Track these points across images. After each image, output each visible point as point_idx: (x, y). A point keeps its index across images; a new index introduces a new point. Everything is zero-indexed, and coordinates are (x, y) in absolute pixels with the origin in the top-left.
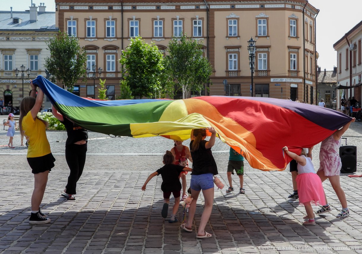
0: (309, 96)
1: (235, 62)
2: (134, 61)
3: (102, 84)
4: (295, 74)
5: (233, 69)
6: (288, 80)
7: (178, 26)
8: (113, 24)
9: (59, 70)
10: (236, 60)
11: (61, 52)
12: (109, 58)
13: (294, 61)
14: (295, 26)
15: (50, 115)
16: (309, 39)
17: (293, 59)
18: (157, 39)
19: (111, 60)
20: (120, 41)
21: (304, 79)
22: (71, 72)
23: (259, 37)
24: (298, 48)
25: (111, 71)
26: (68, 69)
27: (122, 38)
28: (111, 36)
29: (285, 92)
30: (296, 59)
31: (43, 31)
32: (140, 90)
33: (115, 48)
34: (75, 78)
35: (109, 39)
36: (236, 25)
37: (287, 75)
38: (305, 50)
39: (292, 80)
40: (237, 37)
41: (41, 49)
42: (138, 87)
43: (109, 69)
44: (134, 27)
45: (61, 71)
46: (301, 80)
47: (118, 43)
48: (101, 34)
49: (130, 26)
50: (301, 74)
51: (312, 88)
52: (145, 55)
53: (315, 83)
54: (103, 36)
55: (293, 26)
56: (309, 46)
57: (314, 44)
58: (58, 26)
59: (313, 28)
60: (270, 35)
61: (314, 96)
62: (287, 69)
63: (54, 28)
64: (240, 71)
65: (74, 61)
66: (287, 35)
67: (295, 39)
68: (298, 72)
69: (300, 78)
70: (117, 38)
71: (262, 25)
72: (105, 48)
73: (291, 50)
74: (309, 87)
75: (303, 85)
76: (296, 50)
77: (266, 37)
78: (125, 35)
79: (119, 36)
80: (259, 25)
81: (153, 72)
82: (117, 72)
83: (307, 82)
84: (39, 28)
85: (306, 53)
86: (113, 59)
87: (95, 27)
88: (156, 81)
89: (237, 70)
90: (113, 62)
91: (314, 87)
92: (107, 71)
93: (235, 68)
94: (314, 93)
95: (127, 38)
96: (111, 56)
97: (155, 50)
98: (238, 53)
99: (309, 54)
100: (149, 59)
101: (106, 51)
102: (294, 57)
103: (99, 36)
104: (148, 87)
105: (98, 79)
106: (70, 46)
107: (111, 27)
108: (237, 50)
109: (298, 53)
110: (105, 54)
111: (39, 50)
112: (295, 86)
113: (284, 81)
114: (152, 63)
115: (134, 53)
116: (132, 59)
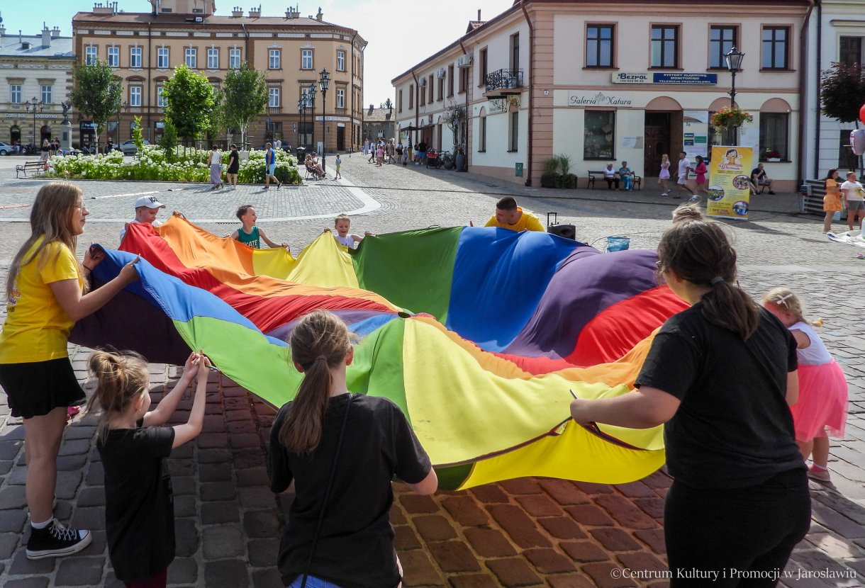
0: (356, 136)
1: (277, 97)
2: (179, 94)
3: (138, 121)
4: (342, 113)
5: (274, 106)
6: (335, 119)
7: (213, 56)
8: (138, 53)
9: (87, 103)
10: (278, 95)
11: (91, 81)
12: (133, 91)
13: (342, 98)
14: (343, 58)
15: (74, 159)
16: (357, 74)
17: (340, 95)
18: (211, 71)
19: (136, 93)
20: (147, 71)
21: (352, 118)
22: (102, 106)
23: (303, 70)
24: (346, 83)
25: (136, 105)
26: (99, 103)
27: (149, 68)
28: (136, 66)
29: (332, 131)
30: (343, 96)
31: (58, 58)
32: (186, 130)
33: (141, 79)
34: (107, 115)
35: (134, 69)
36: (278, 57)
37: (334, 113)
38: (353, 85)
39: (340, 119)
40: (279, 70)
41: (55, 80)
42: (184, 126)
43: (133, 104)
44: (163, 55)
45: (90, 105)
46: (349, 119)
47: (144, 74)
48: (125, 64)
49: (159, 55)
50: (349, 112)
51: (359, 127)
52: (193, 88)
53: (361, 123)
54: (127, 66)
55: (341, 58)
56: (356, 82)
57: (361, 80)
58: (75, 53)
59: (361, 61)
60: (315, 67)
61: (361, 137)
62: (334, 106)
63: (71, 55)
64: (282, 108)
65: (106, 92)
66: (335, 69)
67: (344, 74)
68: (345, 109)
69: (348, 116)
70: (143, 68)
71: (307, 57)
72: (130, 79)
73: (338, 85)
74: (356, 126)
75: (351, 124)
76: (344, 86)
77: (312, 70)
78: (153, 65)
79: (146, 65)
80: (303, 57)
81: (201, 108)
82: (142, 107)
83: (355, 121)
84: (52, 54)
85: (354, 88)
86: (138, 92)
87: (118, 54)
88: (204, 119)
89: (278, 106)
90: (138, 96)
91: (361, 127)
92: (131, 105)
93: (276, 104)
94: (361, 134)
95: (155, 69)
96: (136, 88)
97: (205, 81)
98: (281, 88)
99: (357, 90)
100: (197, 93)
101: (131, 83)
102: (342, 94)
103: (122, 66)
104: (195, 126)
105: (133, 114)
106: (101, 74)
107: (136, 55)
108: (279, 84)
109: (346, 89)
110: (129, 86)
111: (53, 80)
112: (343, 125)
113: (331, 119)
114: (200, 97)
115: (178, 85)
116: (176, 91)
